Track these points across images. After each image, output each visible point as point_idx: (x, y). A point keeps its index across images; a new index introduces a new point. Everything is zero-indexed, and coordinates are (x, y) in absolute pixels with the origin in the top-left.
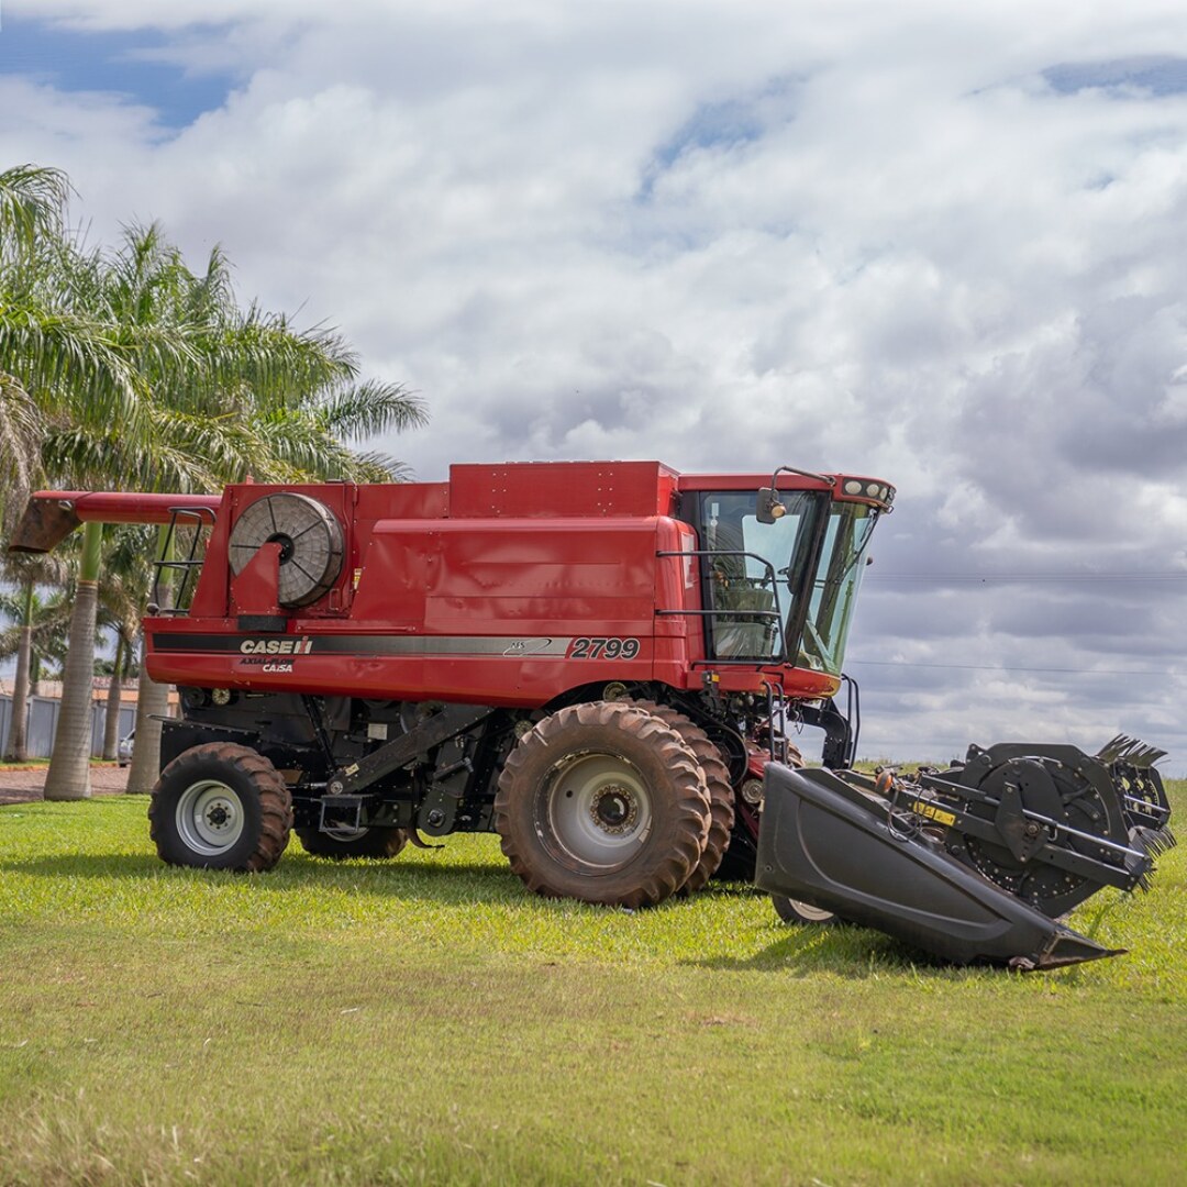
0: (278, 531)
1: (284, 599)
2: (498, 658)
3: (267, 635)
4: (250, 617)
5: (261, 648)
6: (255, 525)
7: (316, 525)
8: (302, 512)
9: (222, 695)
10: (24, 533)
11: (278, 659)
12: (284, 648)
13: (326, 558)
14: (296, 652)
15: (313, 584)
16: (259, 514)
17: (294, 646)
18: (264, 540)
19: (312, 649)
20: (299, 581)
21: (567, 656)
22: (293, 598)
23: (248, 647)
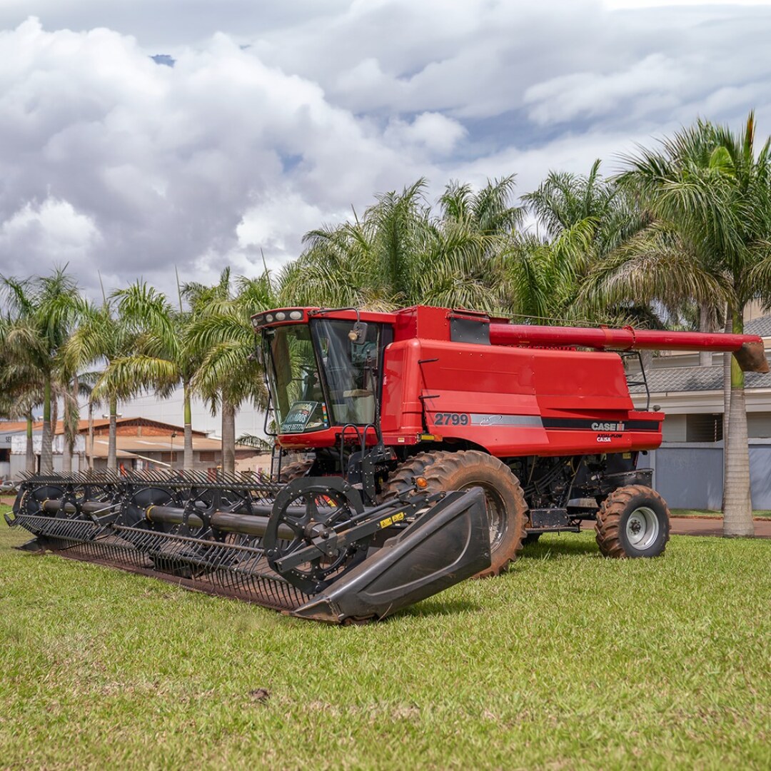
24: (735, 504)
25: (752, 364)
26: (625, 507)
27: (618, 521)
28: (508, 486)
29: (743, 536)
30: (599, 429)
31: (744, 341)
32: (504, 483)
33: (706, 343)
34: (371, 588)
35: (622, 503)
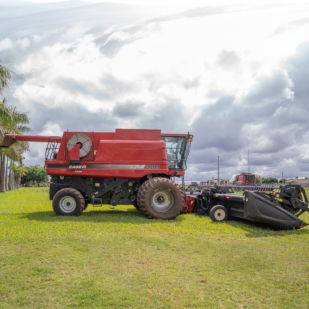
0: (79, 142)
1: (81, 157)
2: (129, 169)
3: (76, 164)
4: (73, 160)
5: (74, 167)
6: (73, 140)
7: (88, 140)
8: (84, 138)
9: (62, 177)
10: (4, 143)
11: (78, 170)
12: (80, 167)
13: (90, 148)
14: (82, 168)
15: (87, 153)
16: (74, 138)
17: (82, 167)
18: (76, 144)
19: (86, 167)
20: (84, 152)
21: (144, 169)
22: (83, 156)
23: (71, 167)
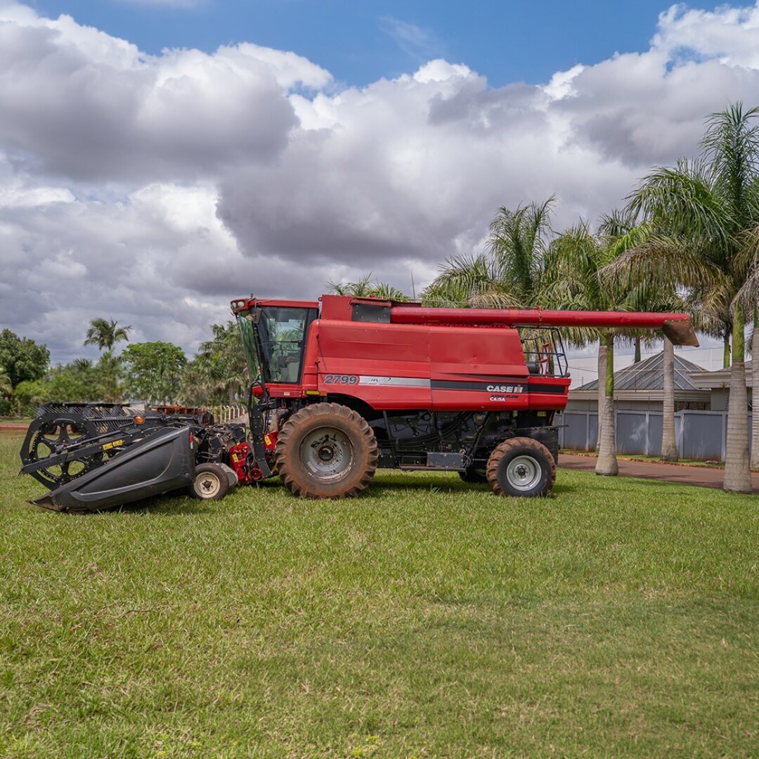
24: (731, 463)
25: (678, 339)
26: (504, 455)
27: (497, 465)
28: (356, 431)
29: (736, 492)
30: (495, 390)
31: (666, 319)
32: (351, 429)
33: (622, 321)
34: (83, 489)
35: (502, 451)
